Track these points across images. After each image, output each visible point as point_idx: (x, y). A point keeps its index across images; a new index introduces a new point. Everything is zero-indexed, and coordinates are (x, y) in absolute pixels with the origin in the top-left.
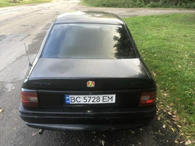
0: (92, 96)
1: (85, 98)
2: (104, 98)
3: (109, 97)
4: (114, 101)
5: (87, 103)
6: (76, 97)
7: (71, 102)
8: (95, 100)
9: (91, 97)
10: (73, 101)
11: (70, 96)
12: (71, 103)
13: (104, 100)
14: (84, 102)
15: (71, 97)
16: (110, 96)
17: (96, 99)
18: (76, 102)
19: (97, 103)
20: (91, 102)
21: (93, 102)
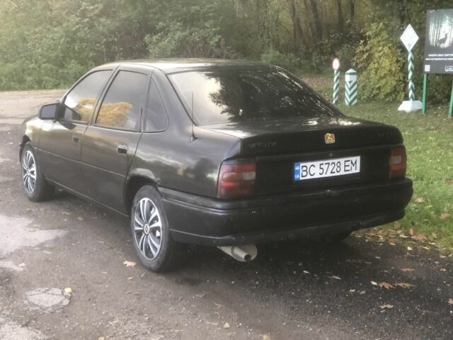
0: (331, 161)
1: (322, 166)
3: (352, 163)
4: (358, 171)
5: (324, 176)
7: (302, 176)
8: (335, 170)
9: (329, 164)
12: (301, 178)
14: (320, 174)
15: (303, 167)
16: (354, 159)
17: (336, 167)
19: (336, 174)
21: (332, 173)
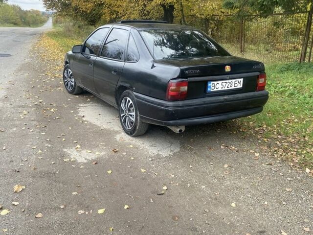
0: (227, 81)
1: (223, 84)
2: (236, 82)
3: (238, 82)
4: (241, 86)
5: (223, 89)
6: (215, 83)
8: (229, 86)
10: (213, 88)
11: (212, 83)
12: (212, 90)
13: (236, 85)
14: (221, 88)
16: (239, 80)
17: (230, 84)
18: (215, 90)
19: (230, 88)
20: (226, 88)
